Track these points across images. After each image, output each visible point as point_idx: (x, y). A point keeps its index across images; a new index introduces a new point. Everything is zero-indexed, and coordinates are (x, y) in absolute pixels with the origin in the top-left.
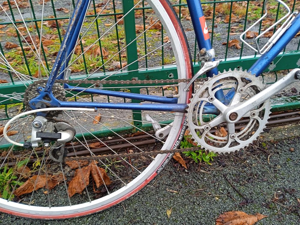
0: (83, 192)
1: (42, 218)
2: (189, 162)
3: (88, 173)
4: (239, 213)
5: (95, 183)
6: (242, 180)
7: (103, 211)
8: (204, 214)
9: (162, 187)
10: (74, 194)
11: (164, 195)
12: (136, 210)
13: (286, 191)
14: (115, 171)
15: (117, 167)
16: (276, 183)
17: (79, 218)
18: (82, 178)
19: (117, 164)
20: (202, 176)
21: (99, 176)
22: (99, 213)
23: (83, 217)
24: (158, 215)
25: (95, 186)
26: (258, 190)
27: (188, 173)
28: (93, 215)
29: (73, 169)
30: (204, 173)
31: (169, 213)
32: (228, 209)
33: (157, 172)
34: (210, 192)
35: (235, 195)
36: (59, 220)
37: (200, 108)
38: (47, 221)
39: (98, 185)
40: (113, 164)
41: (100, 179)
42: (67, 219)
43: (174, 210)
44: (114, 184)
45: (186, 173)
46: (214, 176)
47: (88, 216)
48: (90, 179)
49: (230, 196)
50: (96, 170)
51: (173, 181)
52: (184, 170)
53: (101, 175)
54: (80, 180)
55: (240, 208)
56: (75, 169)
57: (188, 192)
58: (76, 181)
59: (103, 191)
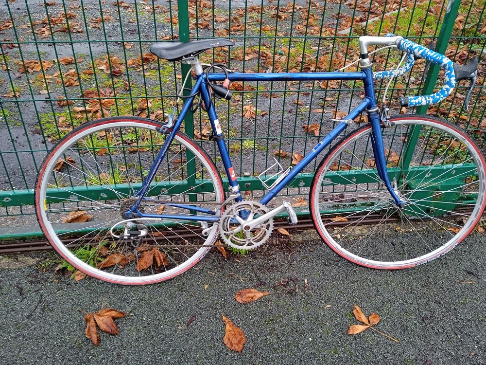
0: (147, 269)
1: (120, 283)
2: (230, 253)
3: (152, 256)
4: (253, 290)
5: (157, 263)
6: (263, 270)
7: (161, 283)
8: (230, 289)
9: (205, 270)
10: (141, 270)
11: (205, 275)
12: (184, 283)
13: (291, 280)
14: (172, 255)
15: (174, 252)
16: (287, 274)
17: (145, 285)
18: (148, 259)
19: (174, 250)
20: (236, 264)
21: (160, 258)
22: (158, 283)
23: (148, 285)
24: (199, 288)
25: (157, 265)
26: (272, 277)
27: (226, 261)
28: (154, 284)
29: (140, 252)
30: (238, 262)
31: (206, 287)
32: (247, 287)
33: (199, 259)
34: (238, 275)
35: (255, 279)
36: (131, 286)
37: (228, 220)
38: (123, 285)
39: (159, 265)
40: (171, 250)
41: (161, 261)
42: (136, 286)
43: (210, 285)
44: (171, 265)
45: (225, 261)
46: (245, 265)
47: (151, 285)
48: (153, 260)
49: (251, 280)
50: (158, 254)
51: (214, 266)
52: (224, 259)
53: (162, 258)
54: (146, 260)
55: (255, 287)
56: (142, 252)
57: (223, 274)
58: (144, 260)
59: (162, 269)
